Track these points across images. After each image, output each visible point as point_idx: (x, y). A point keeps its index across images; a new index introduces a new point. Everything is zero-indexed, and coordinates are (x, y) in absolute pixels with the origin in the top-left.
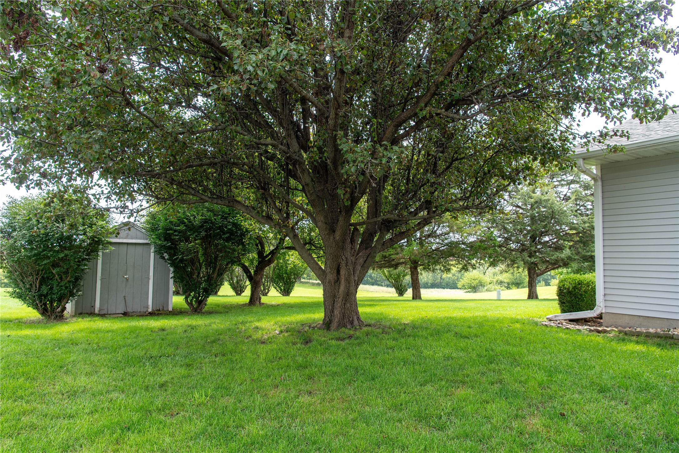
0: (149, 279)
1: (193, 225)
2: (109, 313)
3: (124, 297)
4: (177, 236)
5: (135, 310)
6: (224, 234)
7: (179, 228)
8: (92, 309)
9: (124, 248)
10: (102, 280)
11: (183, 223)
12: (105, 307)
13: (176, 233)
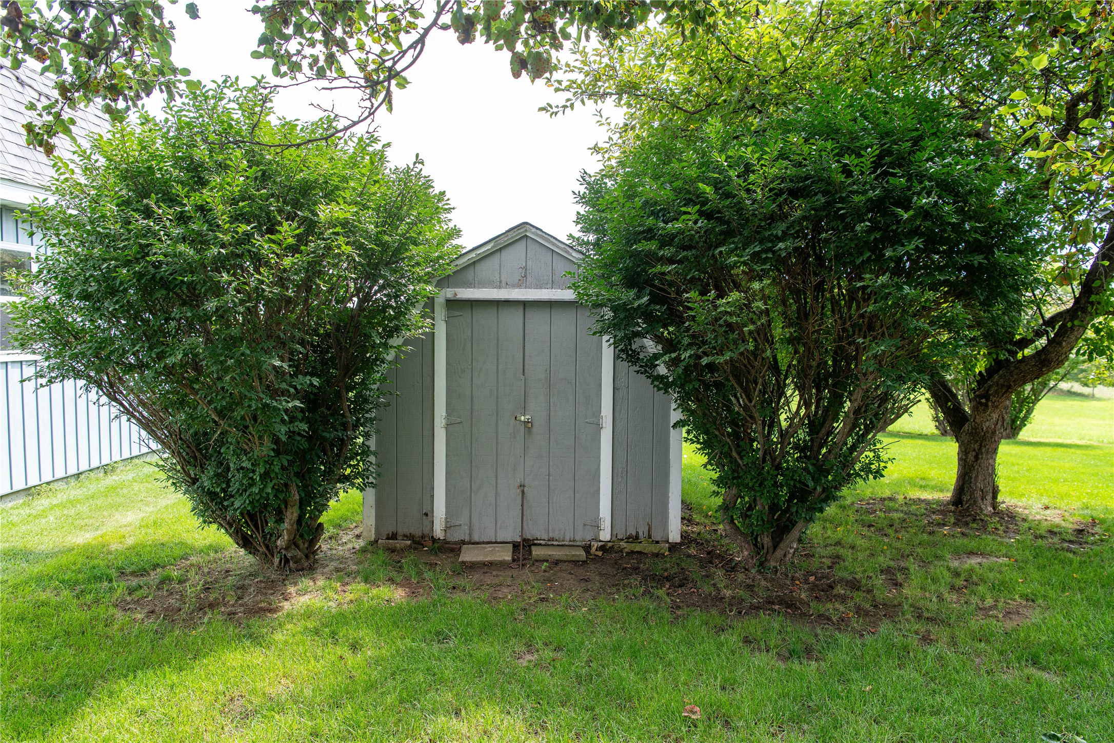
0: (598, 427)
1: (739, 208)
2: (476, 538)
3: (522, 486)
4: (671, 261)
5: (556, 535)
6: (895, 240)
7: (678, 225)
8: (426, 522)
9: (514, 319)
10: (448, 426)
11: (693, 198)
12: (463, 520)
13: (667, 252)
